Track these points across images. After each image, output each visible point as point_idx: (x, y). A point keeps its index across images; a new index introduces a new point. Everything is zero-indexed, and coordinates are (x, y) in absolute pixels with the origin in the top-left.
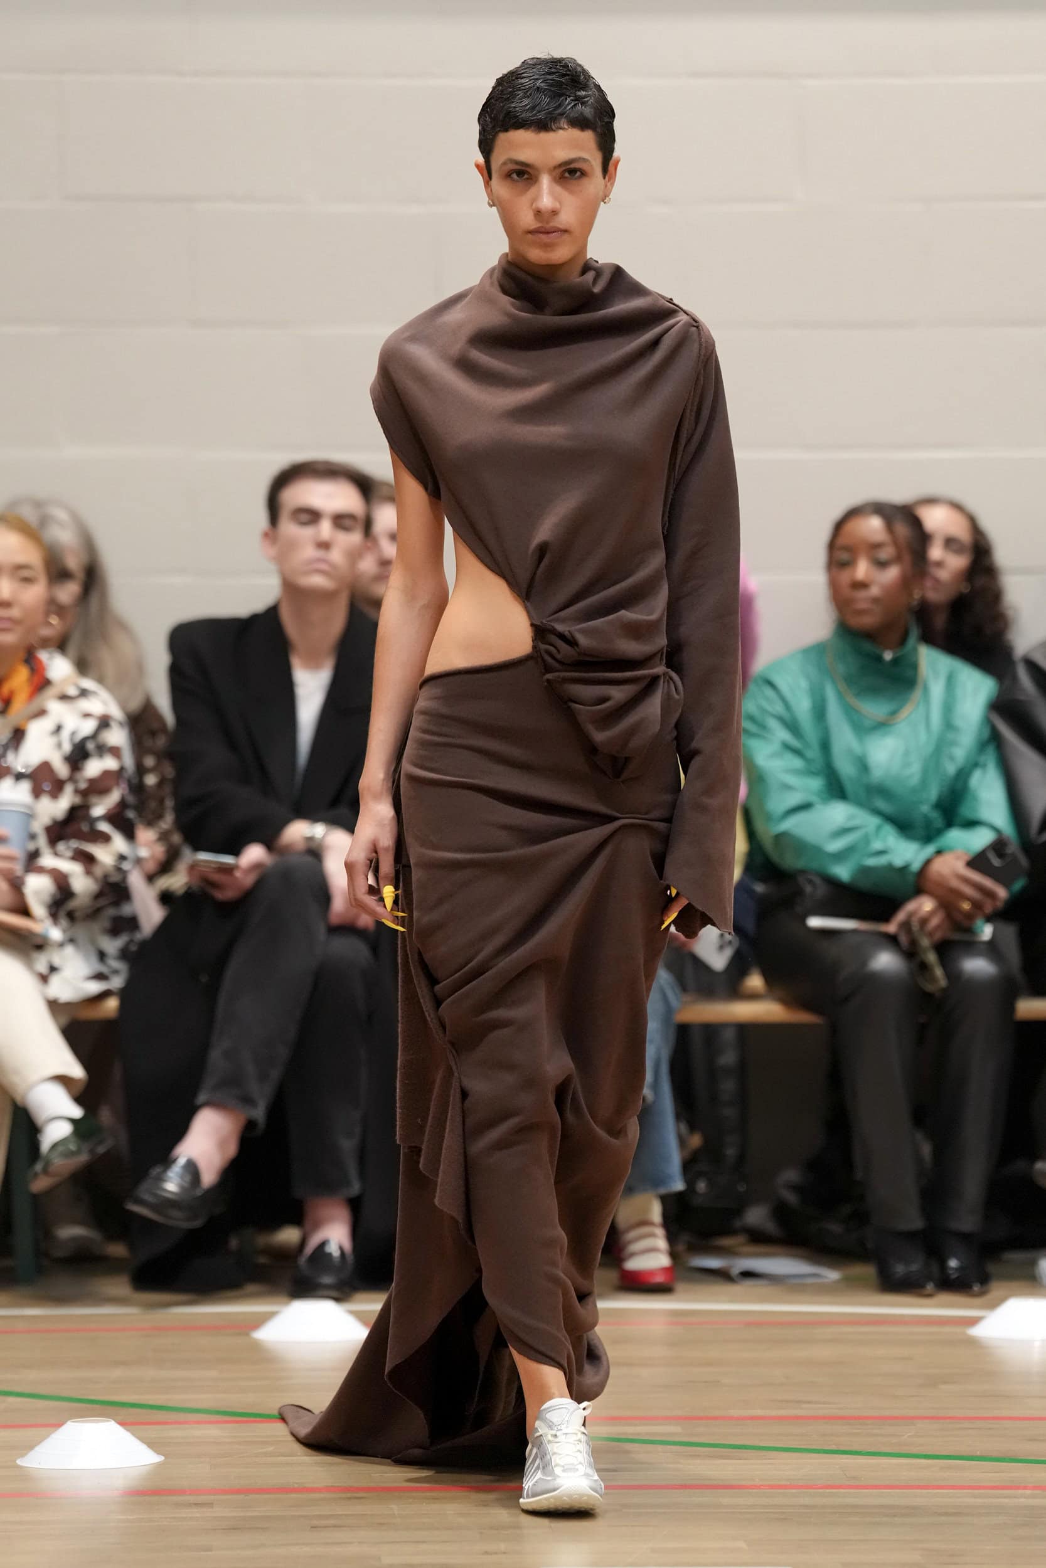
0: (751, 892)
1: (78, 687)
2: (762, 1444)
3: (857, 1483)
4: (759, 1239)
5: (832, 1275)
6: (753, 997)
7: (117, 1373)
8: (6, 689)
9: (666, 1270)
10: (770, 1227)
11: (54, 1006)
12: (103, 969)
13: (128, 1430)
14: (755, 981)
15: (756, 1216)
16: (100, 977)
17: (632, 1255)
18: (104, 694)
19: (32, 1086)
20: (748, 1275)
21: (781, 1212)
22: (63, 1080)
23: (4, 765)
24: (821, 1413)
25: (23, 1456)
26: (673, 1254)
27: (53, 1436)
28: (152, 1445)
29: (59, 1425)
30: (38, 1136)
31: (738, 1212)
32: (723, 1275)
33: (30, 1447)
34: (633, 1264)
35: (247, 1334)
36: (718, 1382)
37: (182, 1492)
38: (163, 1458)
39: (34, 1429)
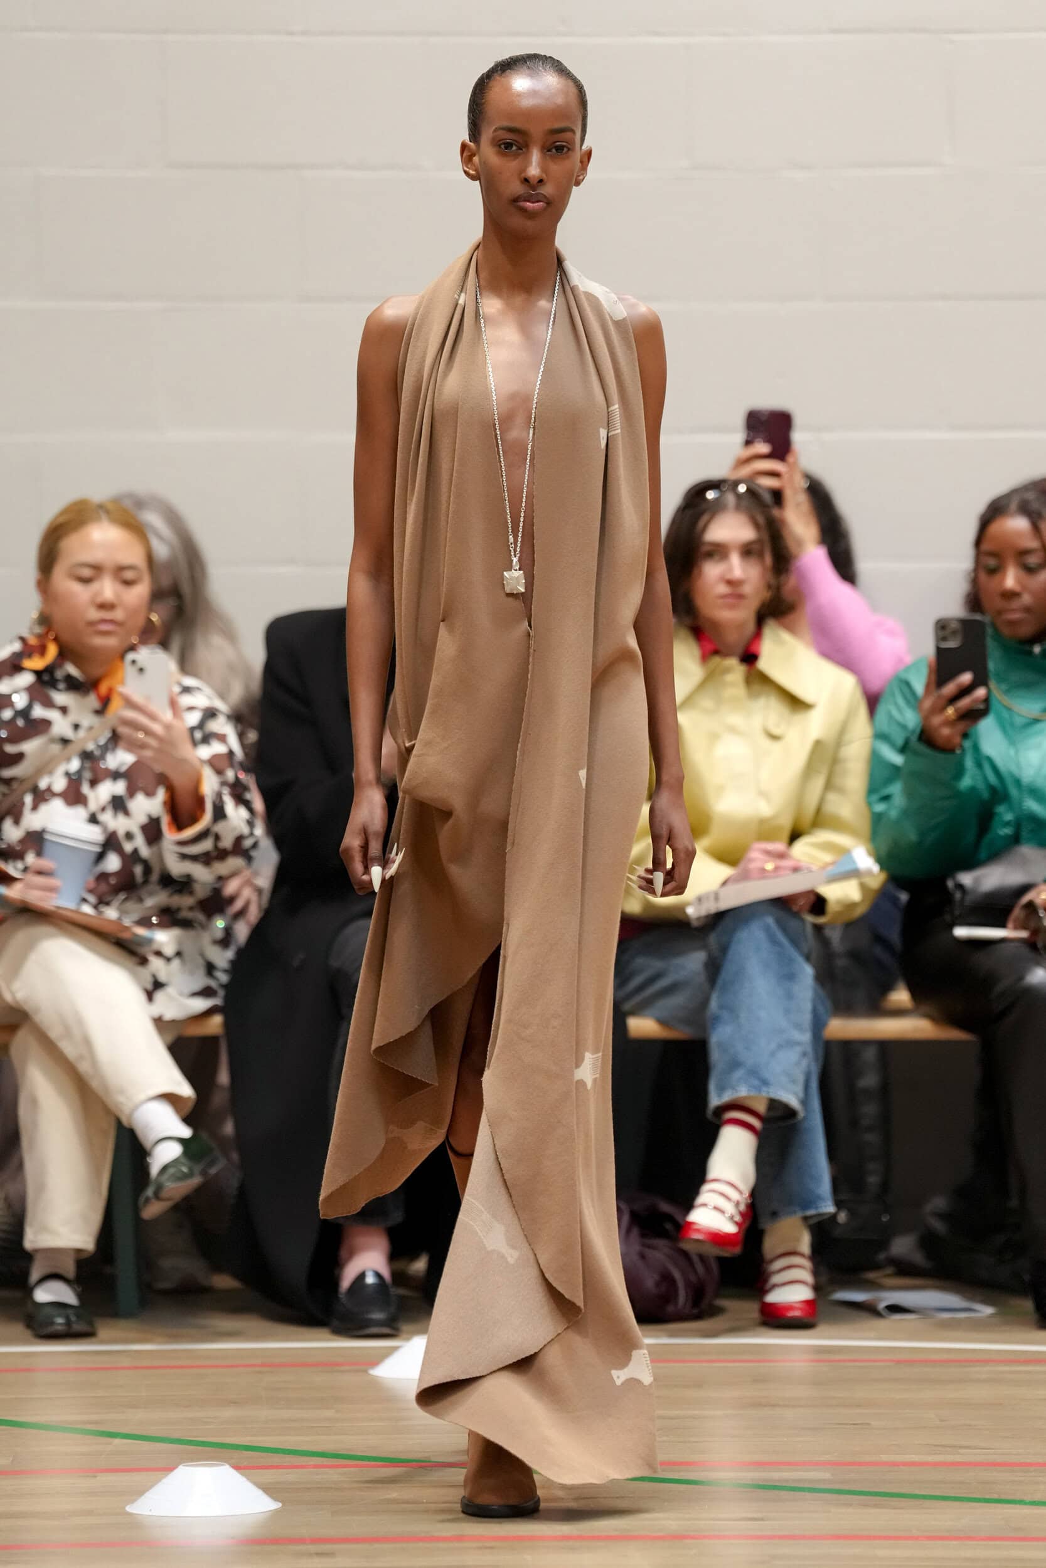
0: (895, 901)
1: (180, 684)
2: (917, 1492)
3: (1021, 1534)
4: (906, 1270)
5: (988, 1310)
6: (898, 1013)
7: (229, 1413)
8: (103, 688)
9: (808, 1302)
10: (918, 1258)
11: (159, 1022)
12: (213, 984)
13: (242, 1474)
14: (901, 996)
15: (903, 1246)
16: (206, 992)
17: (775, 1286)
18: (207, 690)
19: (137, 1107)
20: (895, 1309)
21: (929, 1242)
22: (171, 1098)
23: (103, 767)
24: (979, 1459)
25: (133, 1501)
26: (817, 1288)
27: (165, 1481)
28: (269, 1490)
29: (171, 1469)
30: (148, 1159)
31: (883, 1244)
32: (869, 1310)
33: (140, 1492)
34: (773, 1297)
35: (366, 1371)
36: (868, 1424)
37: (301, 1541)
38: (280, 1505)
39: (145, 1473)
